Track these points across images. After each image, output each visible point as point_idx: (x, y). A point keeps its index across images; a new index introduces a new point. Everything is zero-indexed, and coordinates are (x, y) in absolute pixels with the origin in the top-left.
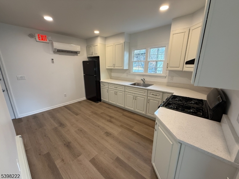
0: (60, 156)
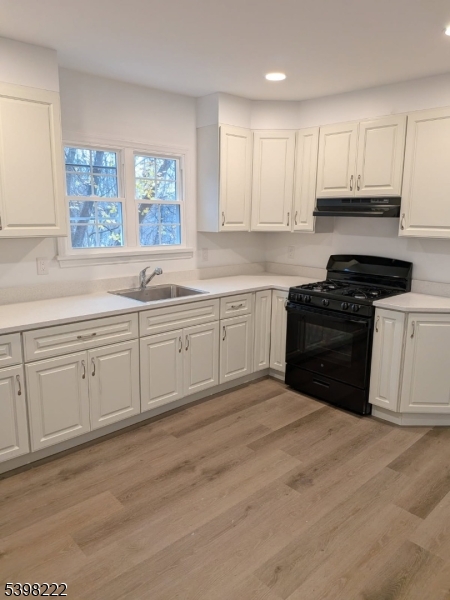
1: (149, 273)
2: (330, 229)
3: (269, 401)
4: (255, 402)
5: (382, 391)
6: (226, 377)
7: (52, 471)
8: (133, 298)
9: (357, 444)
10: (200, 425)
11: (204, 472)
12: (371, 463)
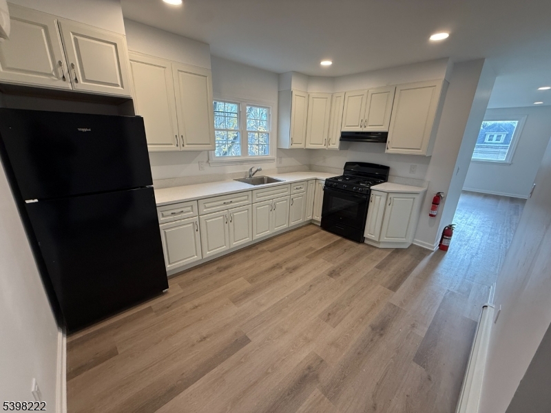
0: (409, 334)
1: (254, 170)
2: (347, 148)
3: (314, 235)
4: (306, 236)
5: (371, 231)
6: (293, 224)
7: (213, 268)
8: (249, 183)
9: (358, 257)
10: (282, 246)
11: (287, 269)
12: (367, 266)
